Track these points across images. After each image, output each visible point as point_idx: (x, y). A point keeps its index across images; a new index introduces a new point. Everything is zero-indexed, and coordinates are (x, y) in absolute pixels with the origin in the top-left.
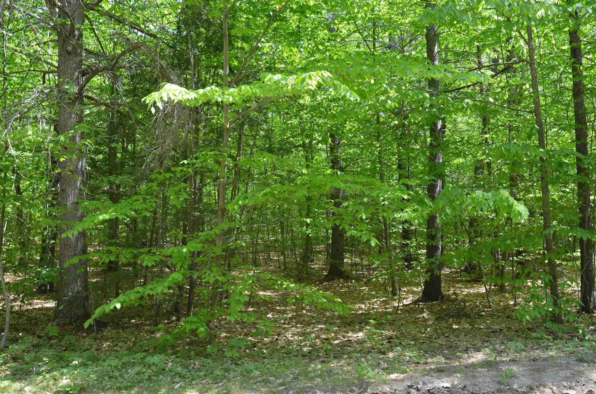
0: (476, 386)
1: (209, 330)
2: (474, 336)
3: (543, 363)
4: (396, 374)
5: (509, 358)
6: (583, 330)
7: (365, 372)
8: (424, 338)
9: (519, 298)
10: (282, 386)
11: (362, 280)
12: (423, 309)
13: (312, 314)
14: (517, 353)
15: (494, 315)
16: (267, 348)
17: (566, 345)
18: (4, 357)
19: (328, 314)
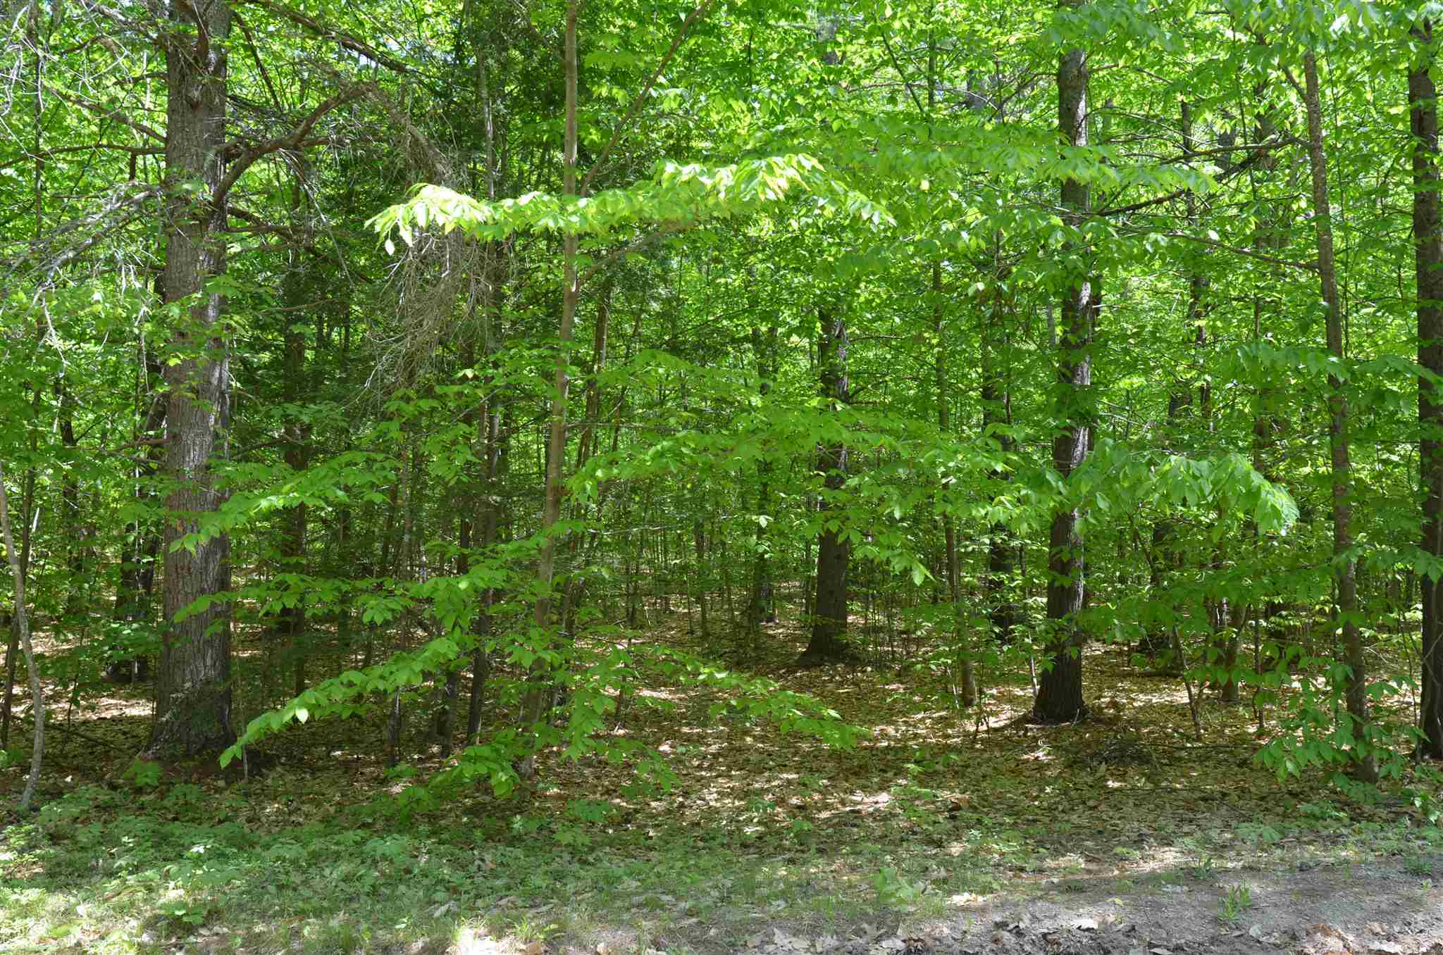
0: (1160, 927)
1: (518, 780)
2: (1157, 806)
3: (1325, 875)
4: (966, 896)
5: (1241, 863)
6: (1425, 800)
7: (892, 888)
8: (1037, 811)
9: (1269, 718)
10: (692, 916)
11: (890, 668)
12: (1035, 739)
13: (767, 747)
14: (1263, 850)
15: (1208, 758)
16: (658, 826)
17: (1381, 835)
18: (28, 833)
19: (805, 746)
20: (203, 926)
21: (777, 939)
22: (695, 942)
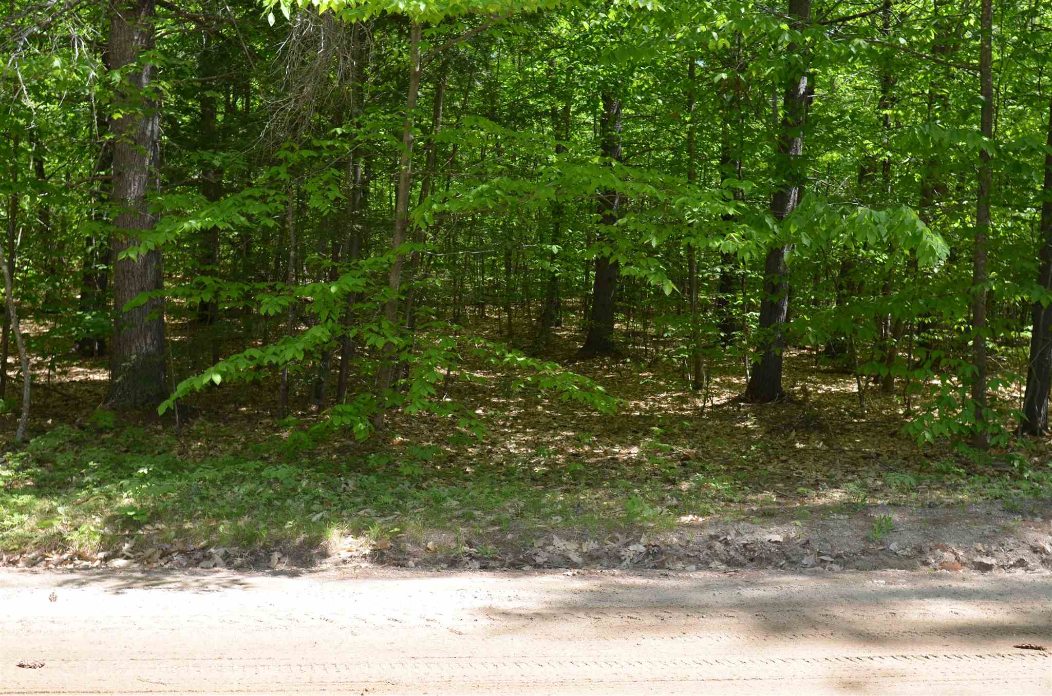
0: (827, 542)
1: (373, 429)
2: (830, 461)
3: (947, 511)
4: (691, 517)
5: (887, 501)
6: (1021, 462)
7: (638, 509)
8: (745, 462)
9: (915, 404)
10: (495, 525)
11: (643, 361)
12: (746, 413)
13: (553, 413)
14: (903, 493)
15: (869, 430)
16: (474, 464)
17: (988, 485)
18: (22, 458)
19: (580, 414)
20: (148, 523)
21: (555, 542)
22: (497, 543)
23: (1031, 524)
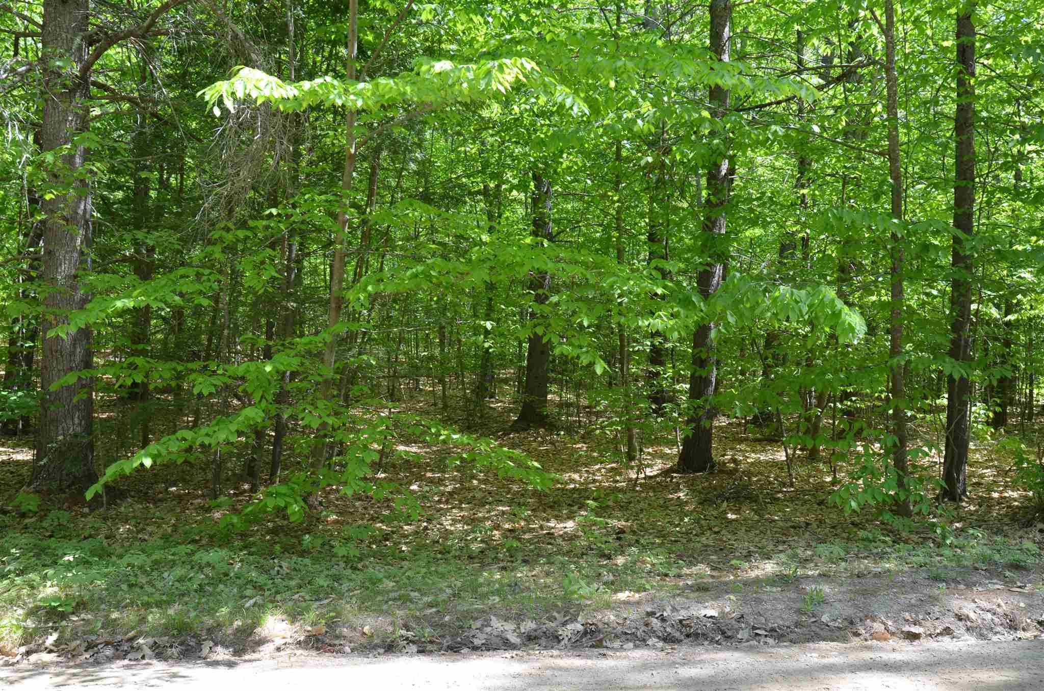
0: (761, 615)
1: (308, 509)
2: (761, 532)
3: (875, 580)
4: (627, 593)
5: (817, 572)
6: (943, 529)
7: (575, 588)
8: (678, 534)
9: (841, 471)
10: (432, 607)
11: (577, 432)
12: (678, 484)
13: (488, 487)
14: (833, 563)
15: (797, 499)
16: (410, 543)
17: (913, 553)
19: (515, 487)
20: (73, 613)
21: (492, 623)
22: (434, 626)
23: (955, 592)
